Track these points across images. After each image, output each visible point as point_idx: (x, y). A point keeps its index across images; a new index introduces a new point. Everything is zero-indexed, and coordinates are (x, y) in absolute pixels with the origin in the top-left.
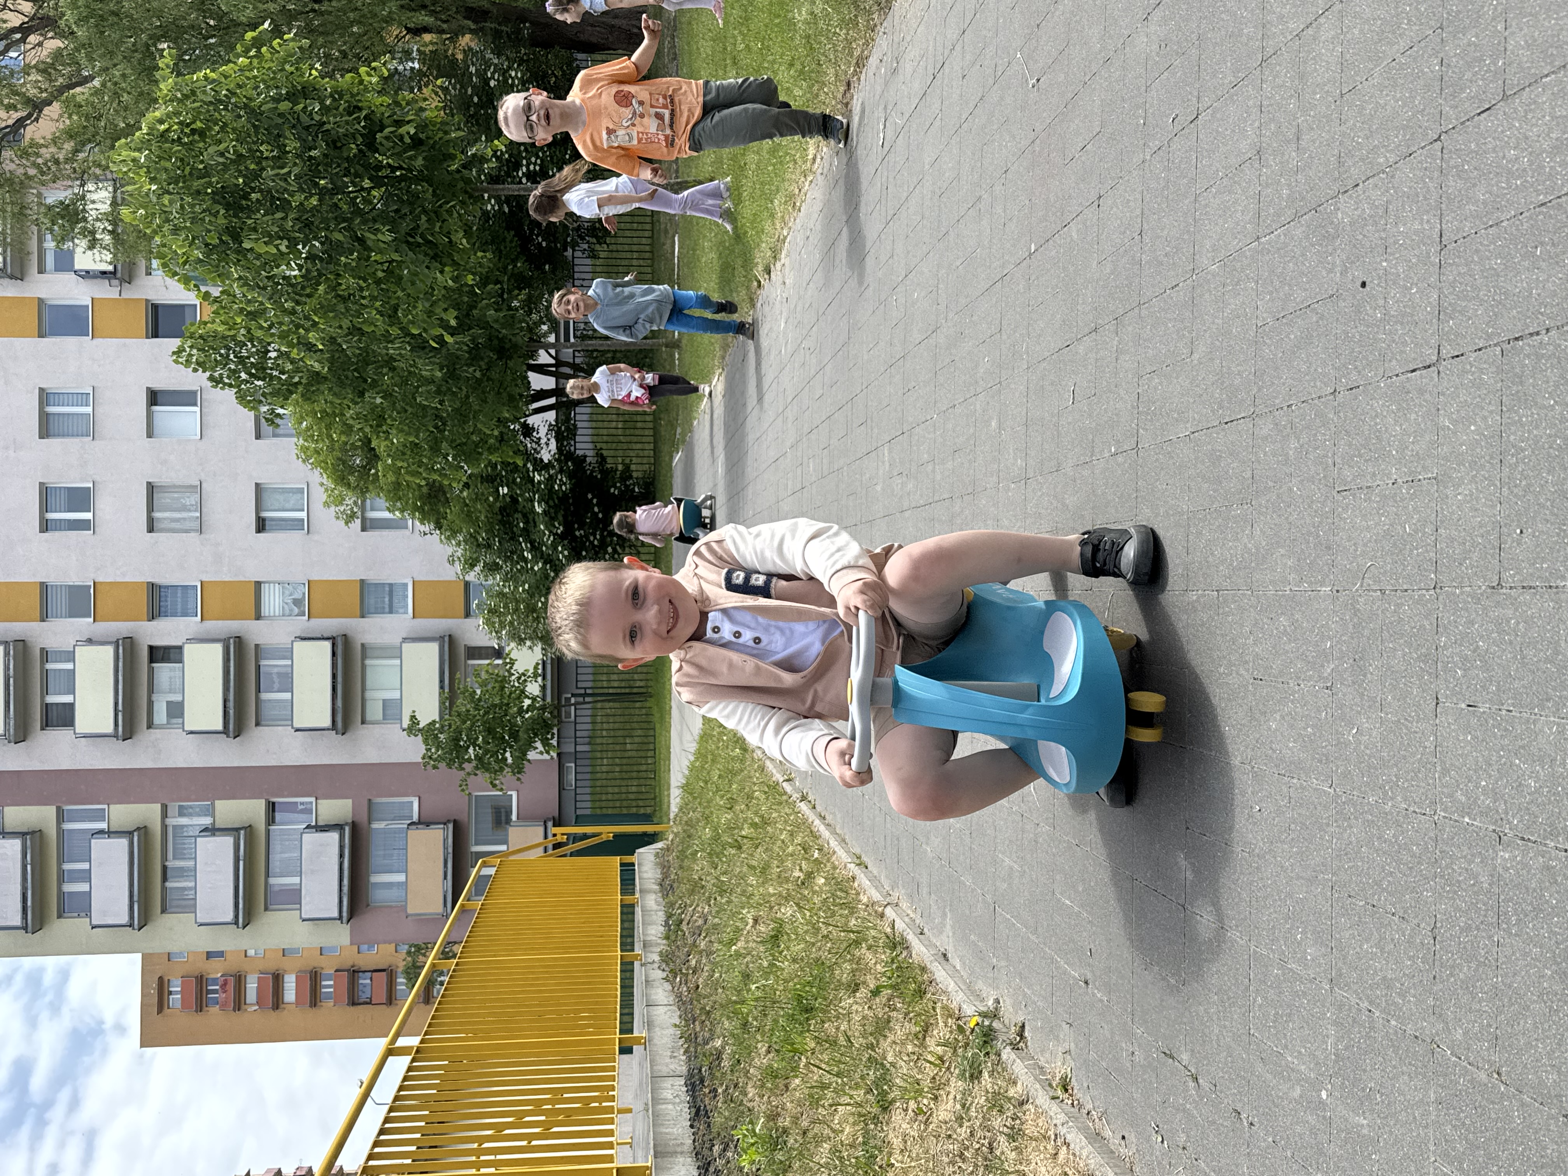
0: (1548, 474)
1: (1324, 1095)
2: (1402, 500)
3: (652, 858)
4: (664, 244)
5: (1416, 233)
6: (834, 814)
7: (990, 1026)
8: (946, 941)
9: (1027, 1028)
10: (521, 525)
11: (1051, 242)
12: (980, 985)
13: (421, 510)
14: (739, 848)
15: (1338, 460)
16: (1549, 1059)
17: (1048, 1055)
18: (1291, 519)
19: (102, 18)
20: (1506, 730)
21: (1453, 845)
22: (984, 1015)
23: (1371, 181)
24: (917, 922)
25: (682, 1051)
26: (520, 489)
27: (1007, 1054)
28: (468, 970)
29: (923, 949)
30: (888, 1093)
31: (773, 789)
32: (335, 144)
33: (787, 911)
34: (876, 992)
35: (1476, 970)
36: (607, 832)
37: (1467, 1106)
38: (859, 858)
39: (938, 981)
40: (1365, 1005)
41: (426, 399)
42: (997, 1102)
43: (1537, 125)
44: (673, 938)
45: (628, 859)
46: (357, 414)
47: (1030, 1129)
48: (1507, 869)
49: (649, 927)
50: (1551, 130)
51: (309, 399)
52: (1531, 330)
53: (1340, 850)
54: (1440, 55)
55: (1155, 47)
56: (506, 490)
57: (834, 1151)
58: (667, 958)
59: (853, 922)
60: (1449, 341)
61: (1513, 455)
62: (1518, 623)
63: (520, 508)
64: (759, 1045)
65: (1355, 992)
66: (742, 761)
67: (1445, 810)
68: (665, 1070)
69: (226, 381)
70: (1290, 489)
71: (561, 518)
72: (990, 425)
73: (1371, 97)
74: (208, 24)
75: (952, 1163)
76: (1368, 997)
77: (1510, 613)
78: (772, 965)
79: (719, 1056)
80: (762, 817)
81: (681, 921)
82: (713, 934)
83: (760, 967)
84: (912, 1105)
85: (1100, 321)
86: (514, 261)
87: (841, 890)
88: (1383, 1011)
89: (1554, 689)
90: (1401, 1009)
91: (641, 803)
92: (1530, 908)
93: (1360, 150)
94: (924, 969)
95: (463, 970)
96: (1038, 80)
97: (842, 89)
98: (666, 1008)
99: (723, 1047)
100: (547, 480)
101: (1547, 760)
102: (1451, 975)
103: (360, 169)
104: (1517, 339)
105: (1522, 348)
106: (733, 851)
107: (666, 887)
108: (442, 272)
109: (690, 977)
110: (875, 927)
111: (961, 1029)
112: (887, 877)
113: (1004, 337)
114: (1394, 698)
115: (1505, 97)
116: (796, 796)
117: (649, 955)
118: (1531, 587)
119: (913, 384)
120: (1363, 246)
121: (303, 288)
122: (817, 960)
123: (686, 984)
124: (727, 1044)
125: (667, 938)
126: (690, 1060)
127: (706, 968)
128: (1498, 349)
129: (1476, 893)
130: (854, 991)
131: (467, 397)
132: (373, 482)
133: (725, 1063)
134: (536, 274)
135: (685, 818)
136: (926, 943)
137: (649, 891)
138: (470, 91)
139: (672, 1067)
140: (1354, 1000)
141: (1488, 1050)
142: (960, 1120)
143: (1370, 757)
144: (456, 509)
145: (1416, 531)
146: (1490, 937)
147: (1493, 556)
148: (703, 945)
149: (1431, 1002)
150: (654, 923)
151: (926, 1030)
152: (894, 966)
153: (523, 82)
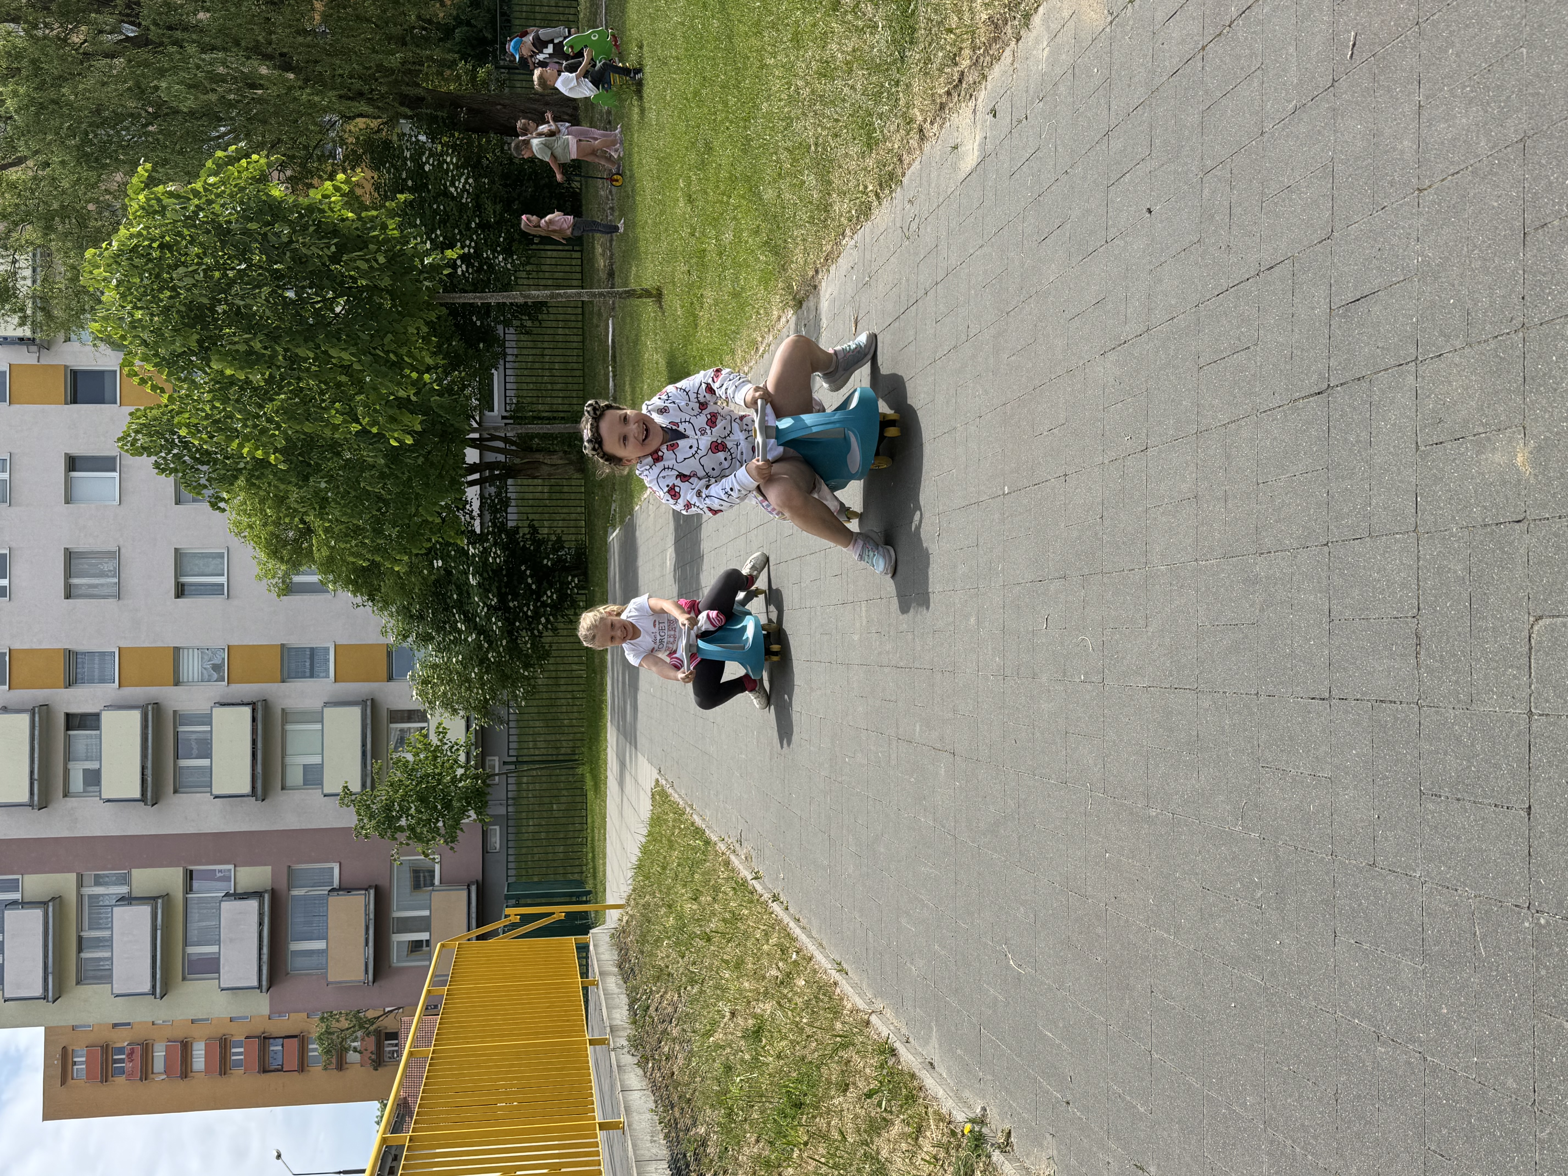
2: (1308, 787)
3: (608, 939)
4: (597, 326)
5: (1312, 602)
6: (807, 917)
7: (980, 1131)
9: (1013, 1134)
10: (455, 596)
11: (1022, 492)
12: (966, 1094)
13: (355, 583)
14: (709, 940)
15: (1261, 744)
17: (1032, 1159)
18: (1228, 776)
19: (42, 106)
20: (1381, 964)
21: (1348, 1037)
22: (973, 1121)
23: (1280, 553)
24: (903, 1031)
25: (661, 1136)
26: (455, 562)
27: (997, 1156)
28: (445, 1057)
29: (910, 1057)
31: (741, 886)
33: (766, 1007)
34: (867, 1094)
36: (559, 912)
38: (838, 964)
39: (927, 1087)
40: (1289, 1142)
44: (640, 1023)
45: (581, 939)
46: (302, 498)
48: (1384, 1060)
49: (614, 1011)
52: (1391, 699)
53: (1269, 1027)
55: (1113, 381)
56: (440, 563)
58: (636, 1043)
59: (838, 1025)
60: (1337, 686)
61: (1380, 779)
62: (1386, 894)
63: (454, 579)
64: (748, 1135)
65: (1282, 1132)
66: (704, 853)
67: (1342, 1012)
68: (647, 1155)
69: (172, 466)
70: (1227, 754)
71: (495, 590)
72: (969, 620)
73: (1279, 494)
74: (146, 111)
76: (1291, 1137)
77: (1381, 885)
78: (755, 1059)
79: (704, 1143)
80: (732, 912)
81: (648, 1008)
82: (685, 1022)
83: (742, 1060)
85: (1068, 572)
87: (824, 994)
88: (1302, 1148)
94: (913, 1076)
95: (438, 1059)
98: (641, 1093)
99: (708, 1134)
100: (482, 553)
102: (1349, 1128)
104: (1381, 701)
106: (702, 943)
107: (626, 970)
109: (664, 1063)
110: (862, 1034)
111: (953, 1133)
112: (869, 985)
113: (981, 552)
115: (1370, 536)
116: (766, 896)
117: (617, 1039)
122: (803, 1058)
123: (659, 1069)
124: (712, 1131)
126: (672, 1145)
127: (680, 1056)
128: (1369, 704)
129: (1364, 1073)
130: (845, 1091)
131: (410, 479)
132: (306, 555)
133: (712, 1150)
134: (470, 352)
135: (642, 902)
136: (913, 1051)
137: (609, 974)
138: (404, 176)
139: (654, 1151)
140: (1281, 1138)
143: (1289, 962)
144: (389, 581)
145: (1318, 812)
146: (1373, 1105)
147: (1369, 844)
148: (675, 1033)
149: (1335, 1144)
150: (618, 1007)
151: (919, 1130)
152: (885, 1072)
153: (457, 167)
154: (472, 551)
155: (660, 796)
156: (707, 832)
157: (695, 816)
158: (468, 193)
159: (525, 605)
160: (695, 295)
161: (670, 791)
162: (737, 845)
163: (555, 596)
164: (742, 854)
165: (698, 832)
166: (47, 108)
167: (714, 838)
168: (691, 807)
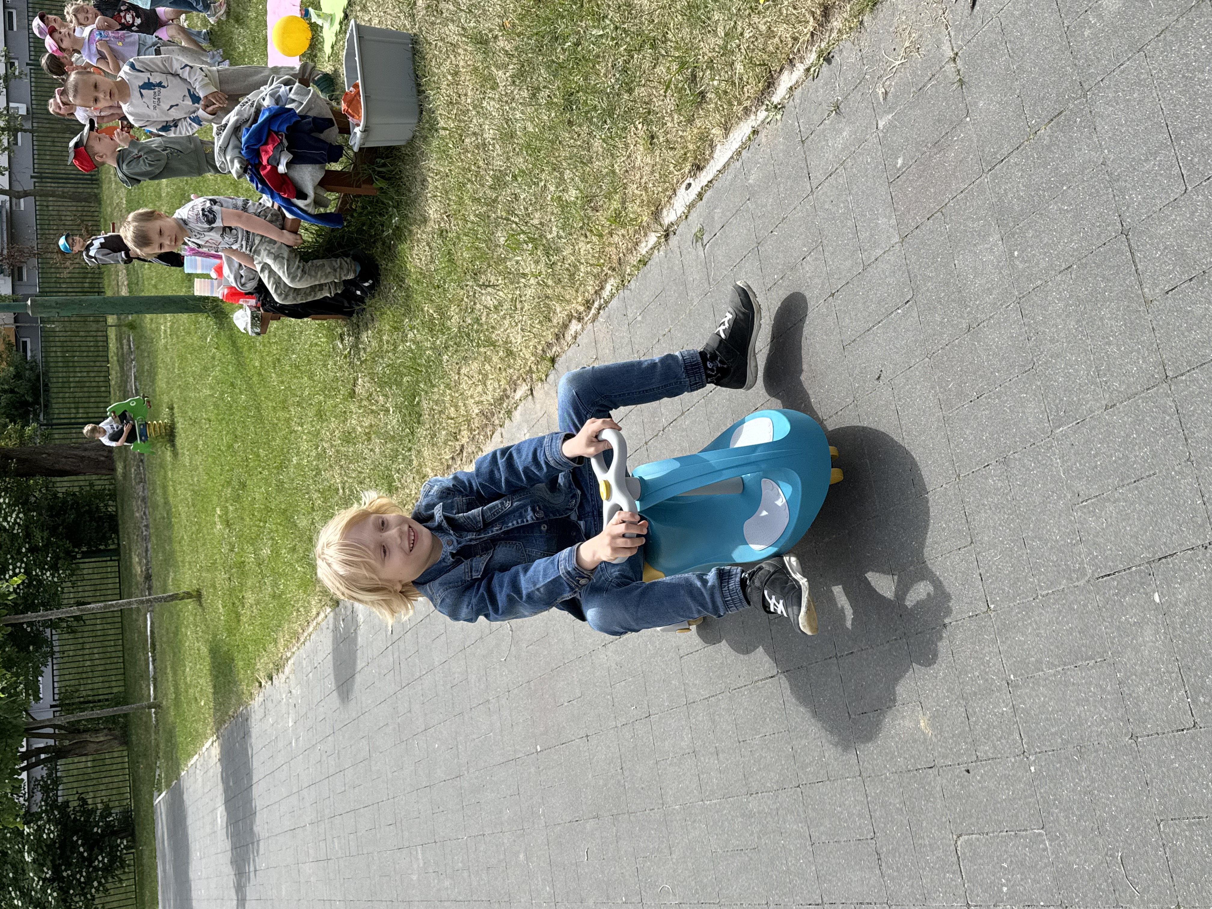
11: (553, 750)
23: (764, 794)
60: (826, 894)
72: (518, 857)
85: (600, 813)
93: (755, 775)
100: (36, 831)
113: (522, 799)
154: (26, 830)
158: (19, 525)
159: (78, 872)
160: (237, 597)
163: (106, 860)
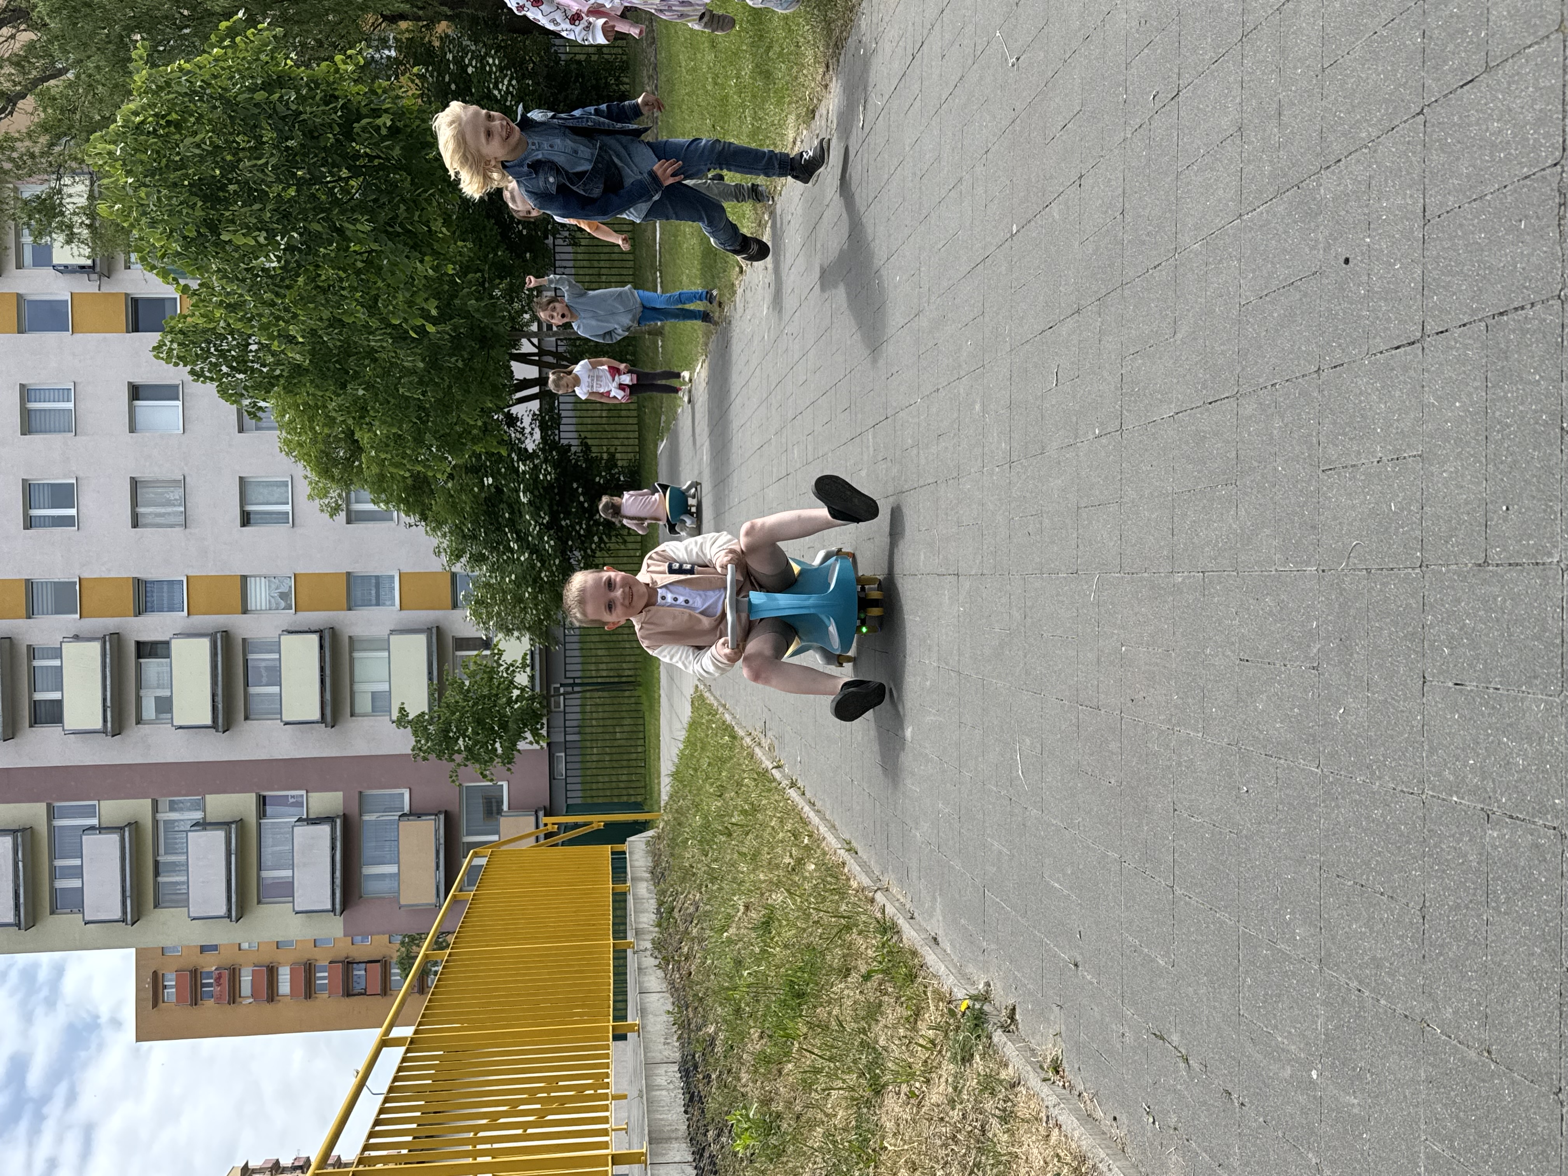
0: (1534, 450)
1: (1314, 1074)
2: (1387, 478)
3: (644, 847)
4: (645, 231)
5: (1400, 207)
6: (823, 800)
7: (981, 1009)
8: (937, 925)
9: (1018, 1011)
10: (507, 515)
11: (1033, 223)
12: (970, 969)
13: (406, 501)
14: (730, 835)
15: (1322, 439)
16: (1540, 1037)
17: (1038, 1037)
18: (1276, 498)
20: (1494, 708)
21: (1441, 824)
22: (974, 998)
23: (1352, 156)
24: (908, 906)
25: (675, 1037)
26: (505, 479)
27: (998, 1037)
28: (461, 960)
29: (913, 933)
30: (880, 1077)
31: (763, 776)
32: (312, 134)
33: (778, 897)
34: (867, 977)
35: (1466, 948)
36: (598, 821)
37: (1457, 1084)
38: (849, 843)
39: (929, 964)
40: (1354, 984)
41: (409, 390)
42: (989, 1085)
43: (1520, 97)
44: (665, 925)
45: (619, 847)
46: (340, 406)
47: (1022, 1111)
48: (1496, 848)
49: (641, 915)
50: (1534, 101)
51: (291, 392)
52: (1516, 305)
53: (1328, 830)
54: (1423, 27)
55: (1135, 23)
56: (491, 480)
57: (828, 1135)
58: (659, 945)
59: (844, 907)
60: (1433, 317)
61: (1498, 432)
62: (1504, 601)
63: (505, 498)
64: (752, 1031)
65: (1345, 972)
66: (731, 749)
67: (1433, 789)
68: (658, 1057)
69: (208, 374)
70: (1275, 469)
71: (546, 508)
72: (974, 408)
73: (1353, 71)
74: (182, 14)
75: (945, 1145)
76: (1357, 977)
77: (1496, 590)
78: (763, 951)
79: (712, 1042)
80: (752, 804)
81: (673, 909)
82: (705, 921)
83: (751, 953)
84: (905, 1088)
85: (1082, 302)
86: (495, 250)
87: (831, 875)
88: (1373, 991)
89: (1542, 667)
90: (1391, 988)
91: (632, 792)
92: (1519, 886)
93: (1341, 125)
94: (914, 953)
95: (454, 961)
96: (1018, 59)
97: (821, 71)
98: (659, 995)
99: (716, 1033)
100: (532, 469)
101: (1535, 737)
102: (1441, 954)
103: (338, 159)
104: (1501, 314)
105: (1507, 322)
106: (723, 838)
107: (658, 875)
108: (421, 262)
109: (682, 964)
110: (865, 912)
111: (952, 1013)
112: (876, 862)
113: (987, 319)
114: (1380, 677)
115: (1488, 69)
116: (785, 783)
117: (641, 943)
118: (1517, 565)
119: (897, 368)
120: (1345, 222)
121: (282, 279)
122: (808, 946)
123: (679, 970)
124: (720, 1030)
125: (659, 925)
126: (683, 1047)
127: (698, 955)
128: (1483, 324)
129: (1465, 872)
130: (846, 977)
131: (450, 387)
132: (357, 474)
133: (719, 1049)
134: (517, 262)
135: (675, 806)
136: (917, 927)
137: (642, 879)
138: (447, 78)
139: (666, 1053)
140: (1343, 979)
141: (1478, 1028)
142: (952, 1103)
143: (1357, 736)
144: (441, 500)
145: (1402, 509)
146: (1479, 916)
147: (1479, 533)
148: (694, 932)
149: (1420, 981)
150: (646, 911)
151: (917, 1014)
152: (885, 950)
153: (501, 69)
154: (522, 468)
155: (698, 702)
156: (736, 728)
157: (727, 715)
158: (511, 93)
159: (577, 524)
161: (707, 695)
162: (762, 736)
164: (765, 743)
165: (728, 729)
166: (80, 11)
167: (741, 733)
168: (724, 706)
